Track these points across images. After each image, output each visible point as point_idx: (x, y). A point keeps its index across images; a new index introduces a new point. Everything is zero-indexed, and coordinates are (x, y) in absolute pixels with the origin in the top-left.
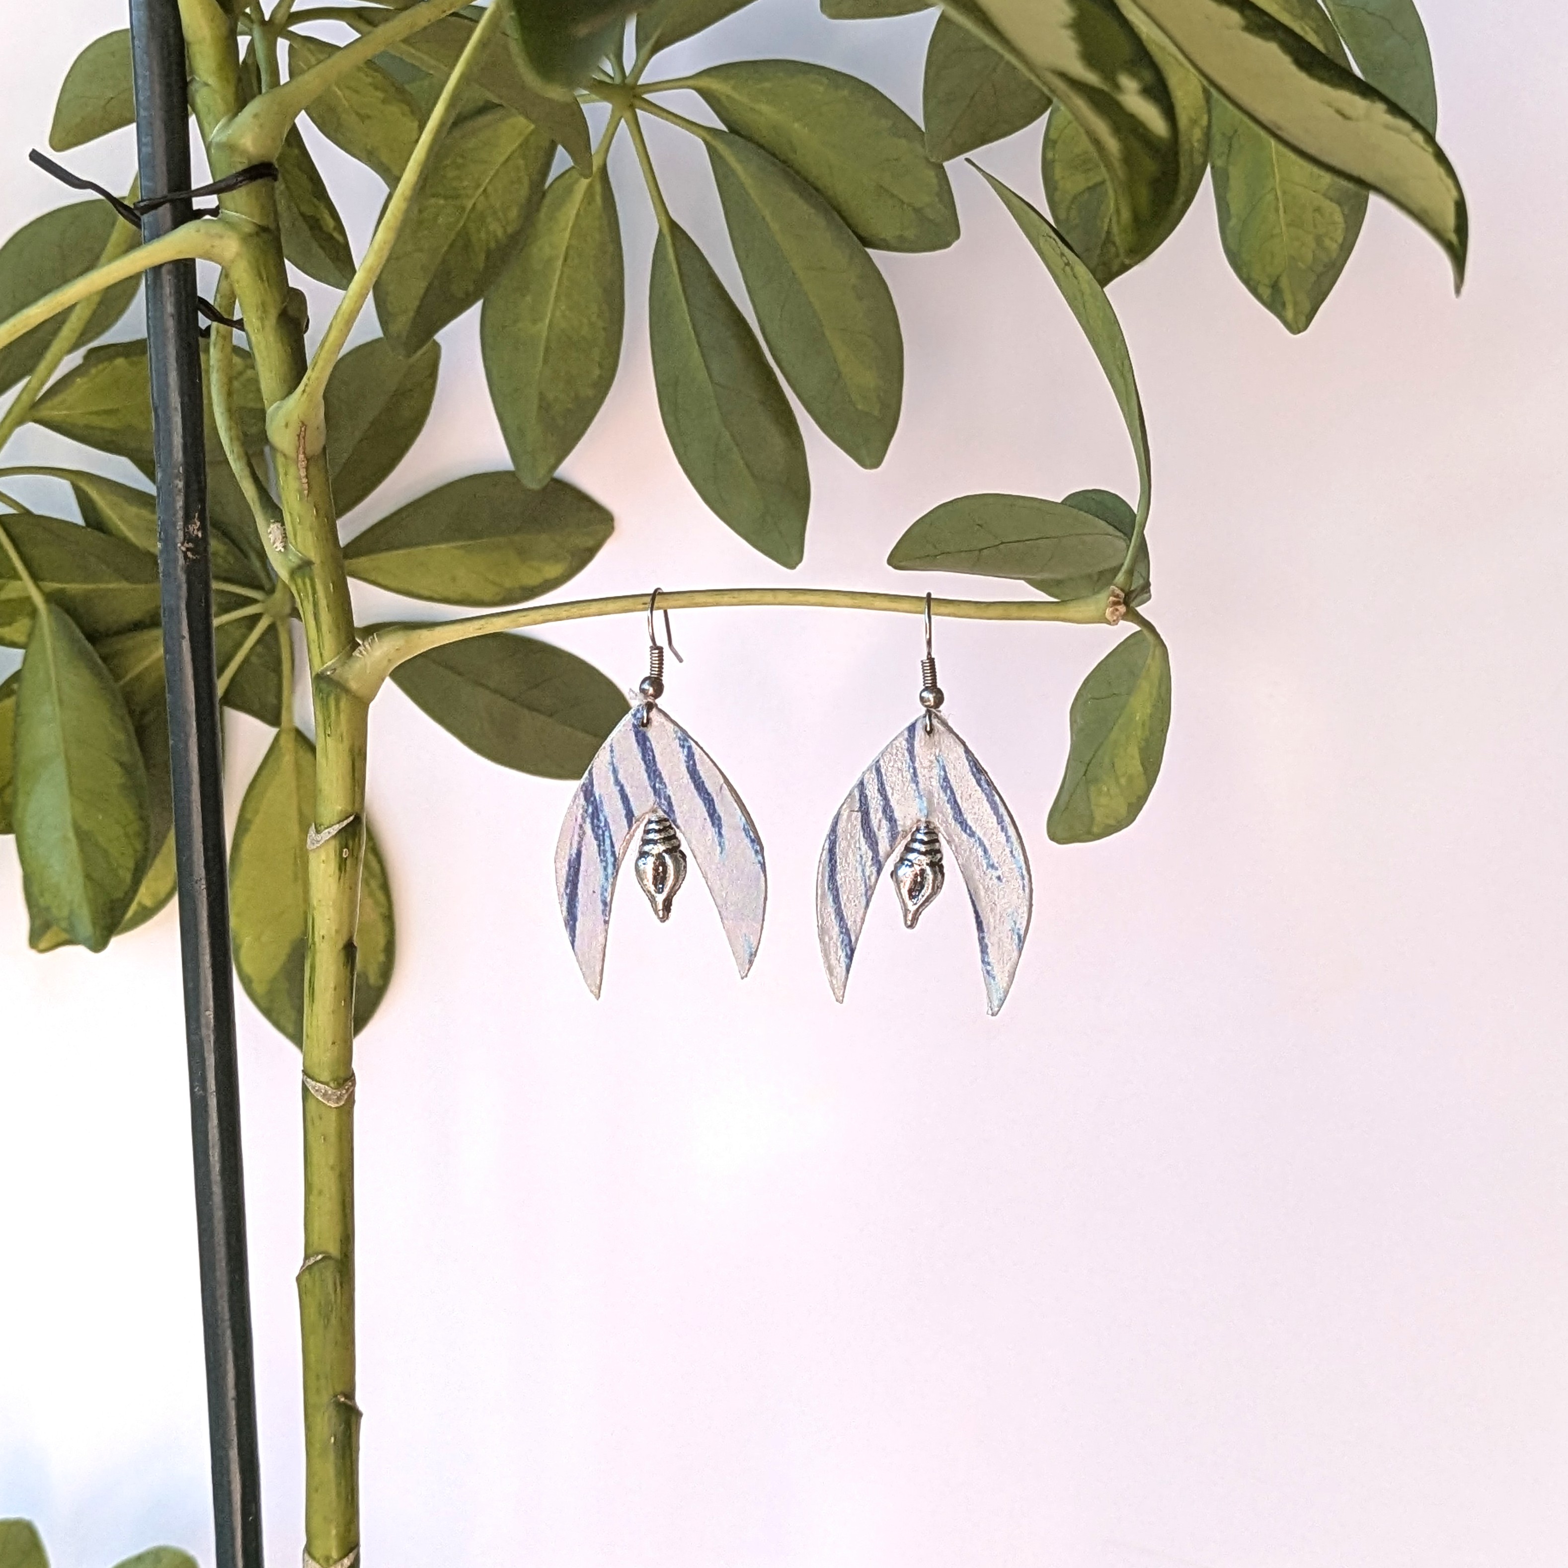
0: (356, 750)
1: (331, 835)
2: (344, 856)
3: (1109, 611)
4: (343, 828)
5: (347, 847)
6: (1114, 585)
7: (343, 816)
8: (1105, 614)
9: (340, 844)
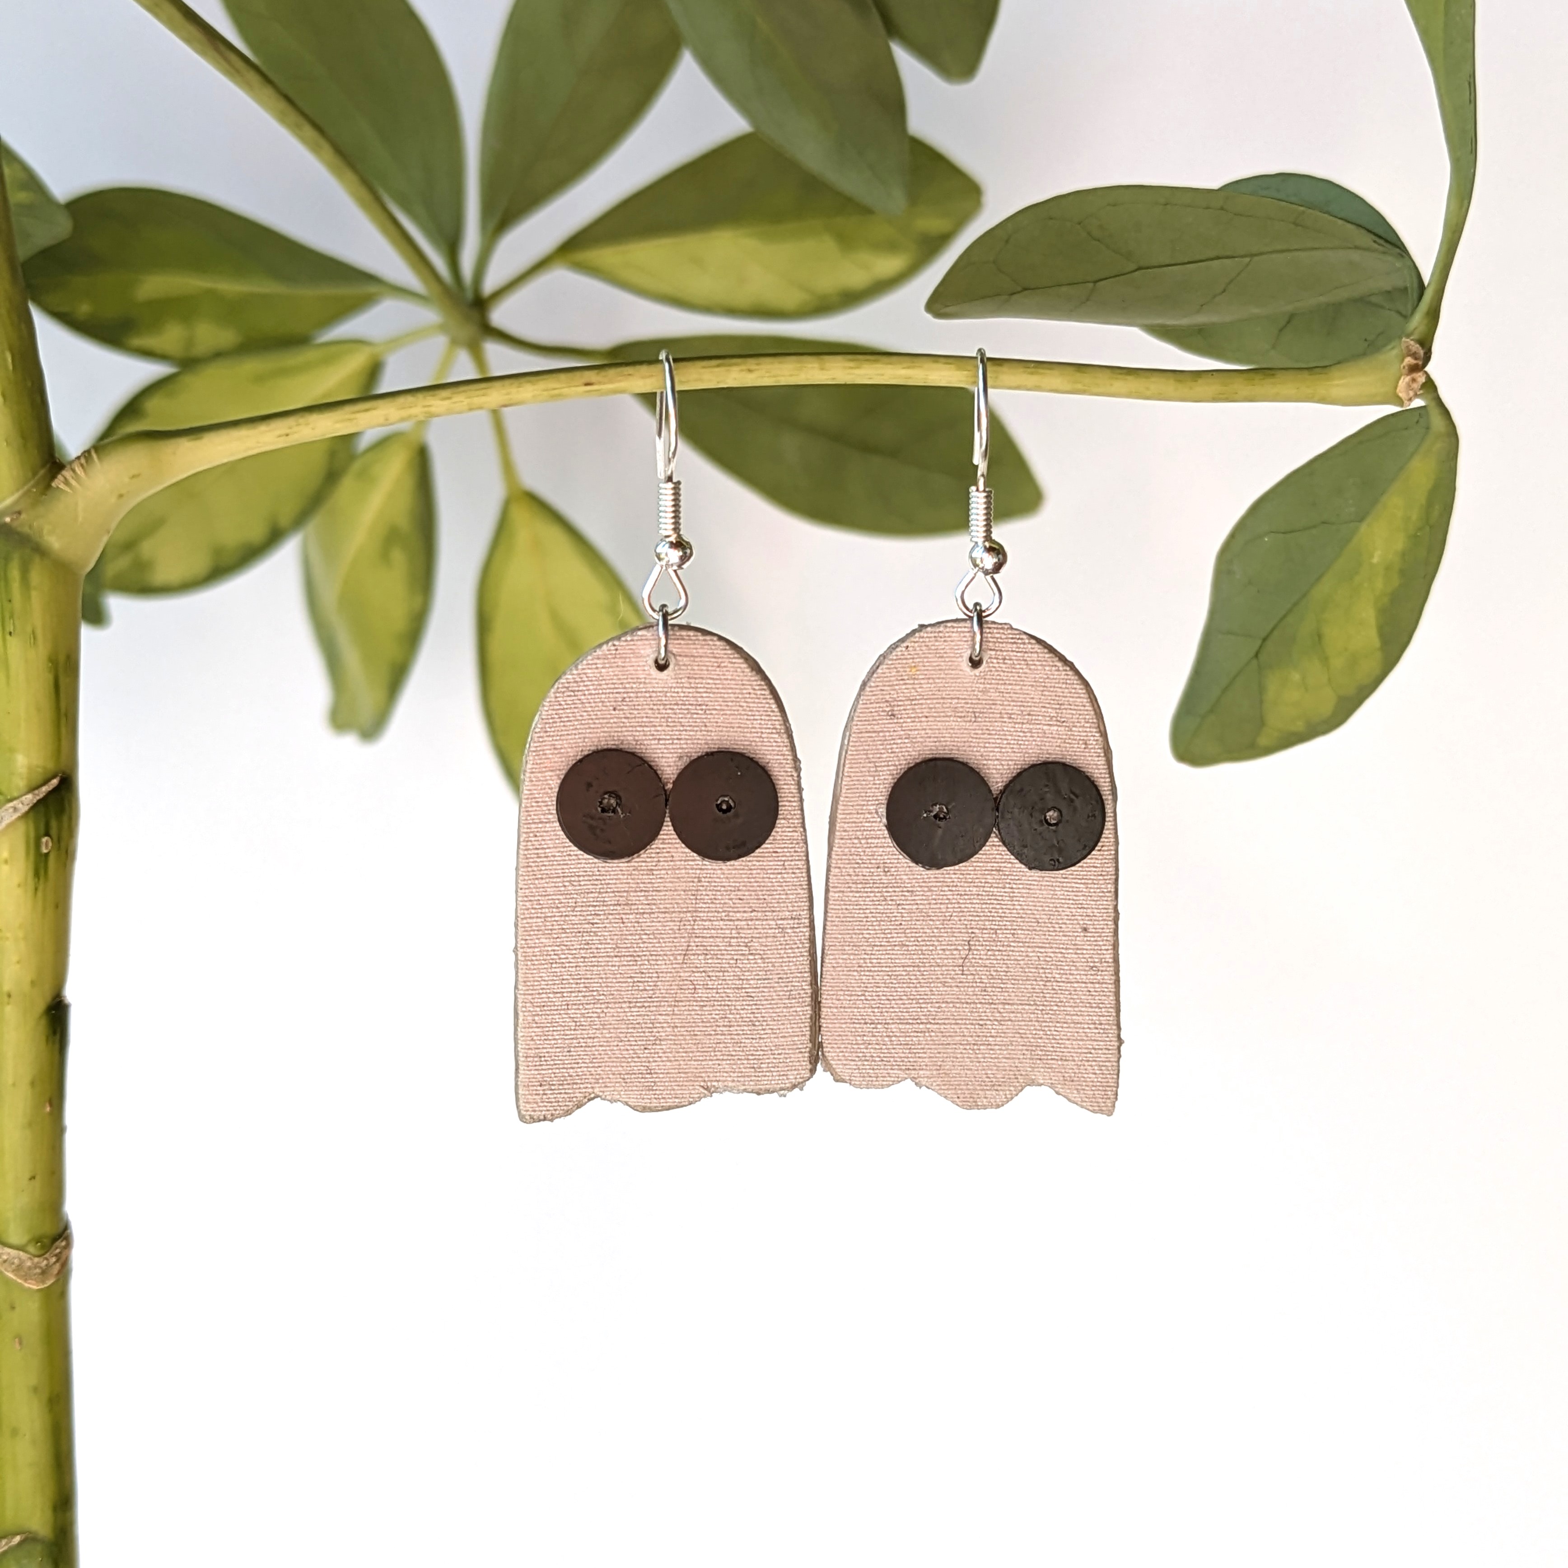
0: (62, 659)
1: (18, 814)
2: (45, 851)
3: (1404, 381)
4: (39, 801)
5: (47, 834)
6: (1408, 336)
7: (39, 779)
8: (1396, 387)
9: (37, 829)
